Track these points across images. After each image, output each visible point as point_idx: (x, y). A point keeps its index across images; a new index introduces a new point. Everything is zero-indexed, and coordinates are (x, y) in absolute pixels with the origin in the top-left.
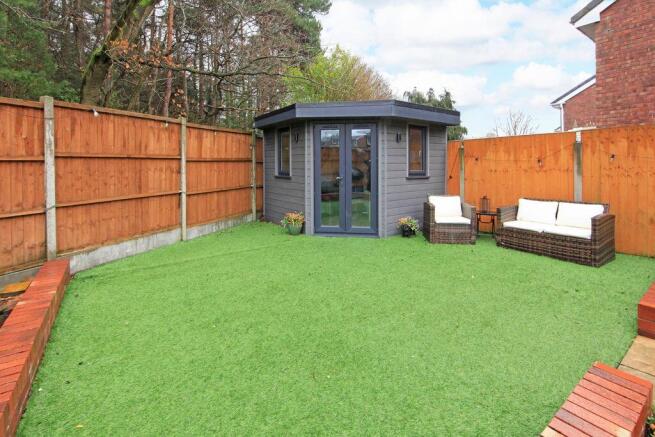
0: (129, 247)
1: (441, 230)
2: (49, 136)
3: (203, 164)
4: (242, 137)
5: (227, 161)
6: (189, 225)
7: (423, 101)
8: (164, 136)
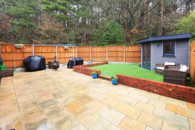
0: (115, 63)
1: (157, 70)
2: (107, 49)
3: (129, 52)
6: (125, 62)
8: (121, 48)
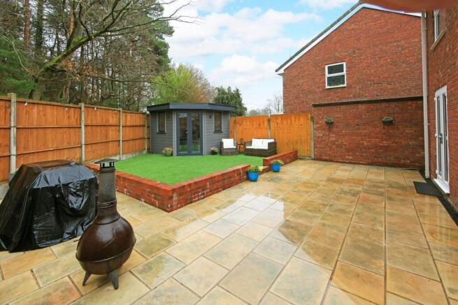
1: (226, 151)
2: (83, 118)
4: (141, 115)
5: (135, 126)
6: (123, 154)
7: (226, 93)
8: (115, 116)
